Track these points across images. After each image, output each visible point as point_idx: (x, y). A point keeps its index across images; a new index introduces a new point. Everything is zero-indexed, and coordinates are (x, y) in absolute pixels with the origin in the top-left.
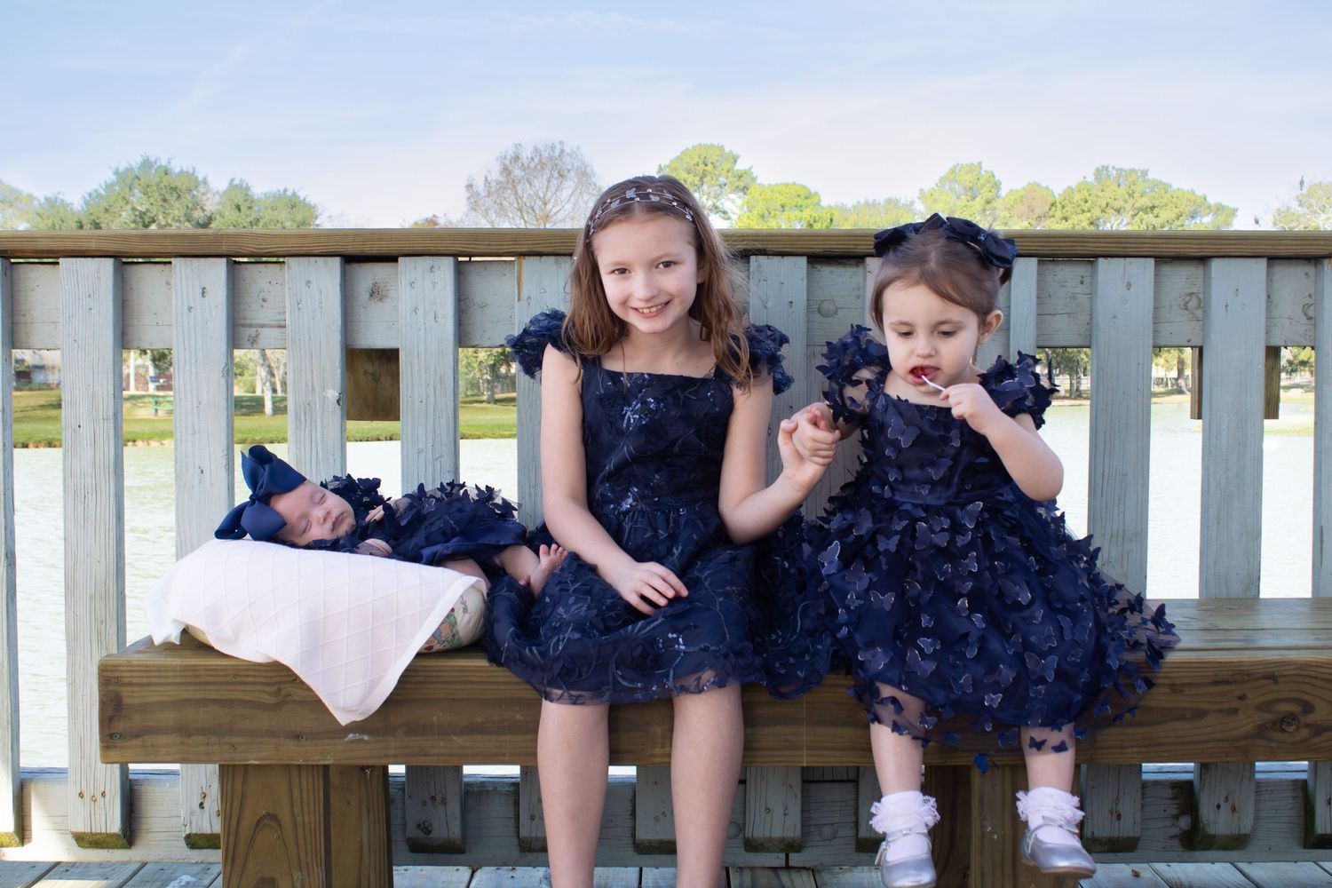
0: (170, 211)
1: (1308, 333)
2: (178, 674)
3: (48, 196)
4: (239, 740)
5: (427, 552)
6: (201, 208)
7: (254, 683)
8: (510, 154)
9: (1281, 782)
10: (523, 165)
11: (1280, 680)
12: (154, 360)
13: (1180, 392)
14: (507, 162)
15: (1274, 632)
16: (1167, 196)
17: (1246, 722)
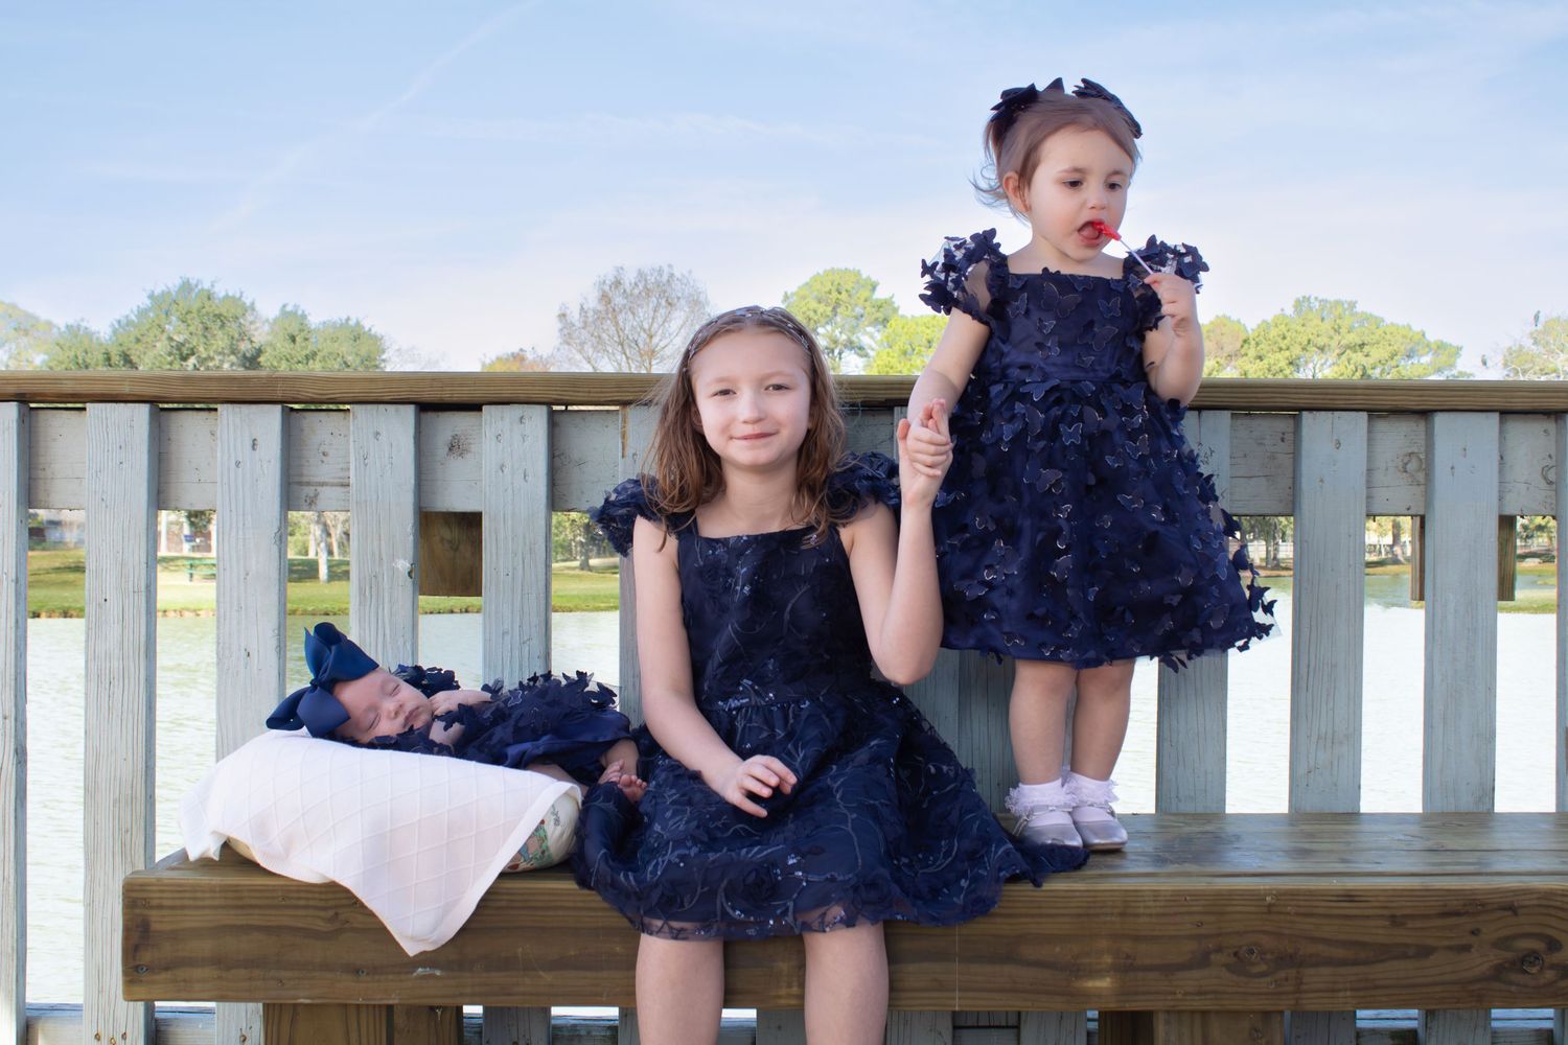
0: (213, 342)
1: (1549, 500)
2: (218, 895)
3: (69, 324)
4: (288, 974)
5: (512, 751)
6: (249, 339)
7: (306, 907)
8: (610, 279)
9: (1522, 1031)
10: (625, 291)
11: (1521, 911)
12: (189, 517)
13: (1396, 562)
14: (607, 288)
15: (1513, 854)
16: (1380, 332)
17: (1479, 962)
